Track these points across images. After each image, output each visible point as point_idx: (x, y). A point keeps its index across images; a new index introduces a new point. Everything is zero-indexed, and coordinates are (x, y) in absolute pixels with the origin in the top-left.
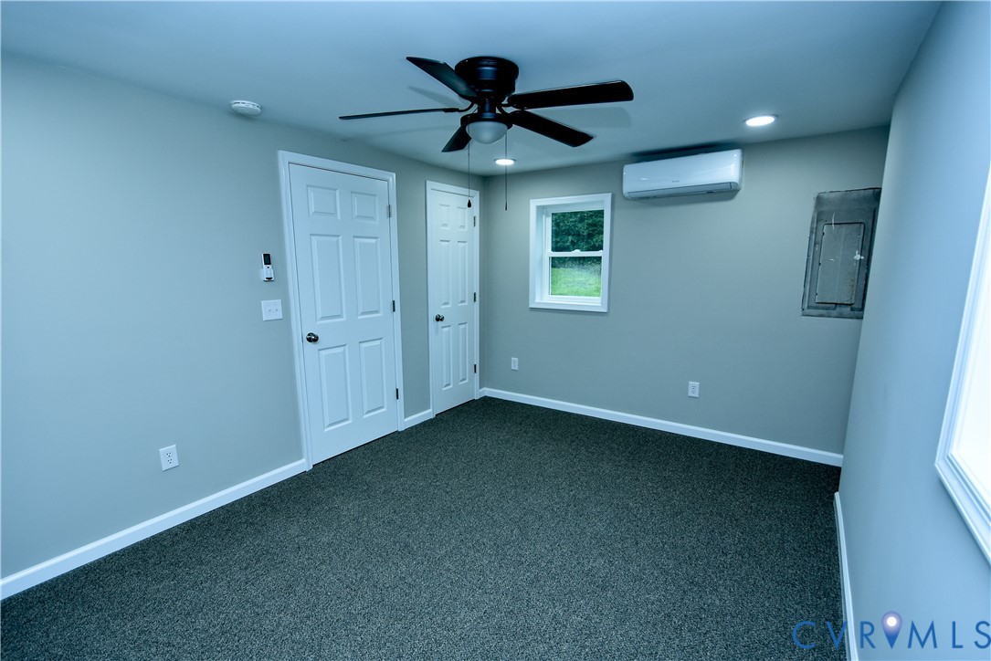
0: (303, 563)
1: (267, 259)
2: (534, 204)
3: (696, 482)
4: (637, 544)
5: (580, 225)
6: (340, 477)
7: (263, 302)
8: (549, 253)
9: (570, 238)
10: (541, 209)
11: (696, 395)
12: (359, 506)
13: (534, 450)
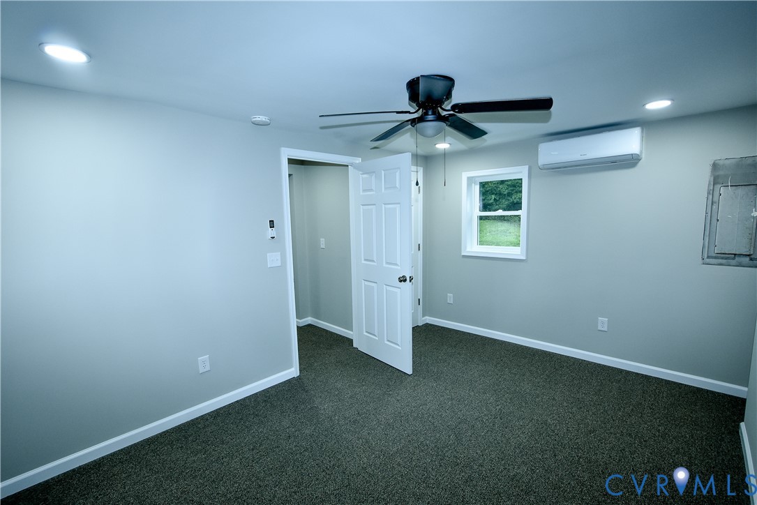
0: (291, 449)
1: (272, 224)
2: (465, 175)
3: (606, 404)
4: (555, 456)
5: (501, 186)
6: (319, 383)
7: (268, 255)
8: (478, 212)
9: (493, 197)
10: (470, 180)
11: (605, 329)
12: (332, 407)
13: (466, 369)
